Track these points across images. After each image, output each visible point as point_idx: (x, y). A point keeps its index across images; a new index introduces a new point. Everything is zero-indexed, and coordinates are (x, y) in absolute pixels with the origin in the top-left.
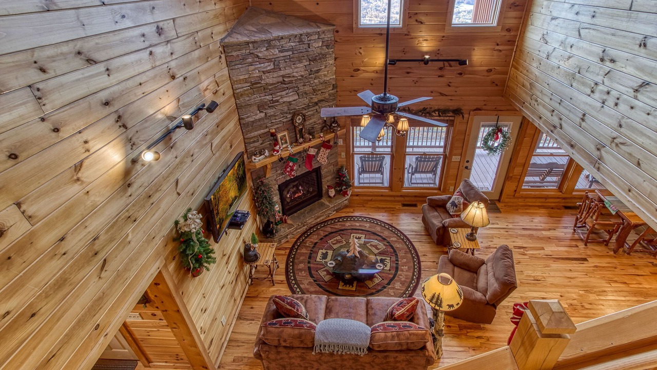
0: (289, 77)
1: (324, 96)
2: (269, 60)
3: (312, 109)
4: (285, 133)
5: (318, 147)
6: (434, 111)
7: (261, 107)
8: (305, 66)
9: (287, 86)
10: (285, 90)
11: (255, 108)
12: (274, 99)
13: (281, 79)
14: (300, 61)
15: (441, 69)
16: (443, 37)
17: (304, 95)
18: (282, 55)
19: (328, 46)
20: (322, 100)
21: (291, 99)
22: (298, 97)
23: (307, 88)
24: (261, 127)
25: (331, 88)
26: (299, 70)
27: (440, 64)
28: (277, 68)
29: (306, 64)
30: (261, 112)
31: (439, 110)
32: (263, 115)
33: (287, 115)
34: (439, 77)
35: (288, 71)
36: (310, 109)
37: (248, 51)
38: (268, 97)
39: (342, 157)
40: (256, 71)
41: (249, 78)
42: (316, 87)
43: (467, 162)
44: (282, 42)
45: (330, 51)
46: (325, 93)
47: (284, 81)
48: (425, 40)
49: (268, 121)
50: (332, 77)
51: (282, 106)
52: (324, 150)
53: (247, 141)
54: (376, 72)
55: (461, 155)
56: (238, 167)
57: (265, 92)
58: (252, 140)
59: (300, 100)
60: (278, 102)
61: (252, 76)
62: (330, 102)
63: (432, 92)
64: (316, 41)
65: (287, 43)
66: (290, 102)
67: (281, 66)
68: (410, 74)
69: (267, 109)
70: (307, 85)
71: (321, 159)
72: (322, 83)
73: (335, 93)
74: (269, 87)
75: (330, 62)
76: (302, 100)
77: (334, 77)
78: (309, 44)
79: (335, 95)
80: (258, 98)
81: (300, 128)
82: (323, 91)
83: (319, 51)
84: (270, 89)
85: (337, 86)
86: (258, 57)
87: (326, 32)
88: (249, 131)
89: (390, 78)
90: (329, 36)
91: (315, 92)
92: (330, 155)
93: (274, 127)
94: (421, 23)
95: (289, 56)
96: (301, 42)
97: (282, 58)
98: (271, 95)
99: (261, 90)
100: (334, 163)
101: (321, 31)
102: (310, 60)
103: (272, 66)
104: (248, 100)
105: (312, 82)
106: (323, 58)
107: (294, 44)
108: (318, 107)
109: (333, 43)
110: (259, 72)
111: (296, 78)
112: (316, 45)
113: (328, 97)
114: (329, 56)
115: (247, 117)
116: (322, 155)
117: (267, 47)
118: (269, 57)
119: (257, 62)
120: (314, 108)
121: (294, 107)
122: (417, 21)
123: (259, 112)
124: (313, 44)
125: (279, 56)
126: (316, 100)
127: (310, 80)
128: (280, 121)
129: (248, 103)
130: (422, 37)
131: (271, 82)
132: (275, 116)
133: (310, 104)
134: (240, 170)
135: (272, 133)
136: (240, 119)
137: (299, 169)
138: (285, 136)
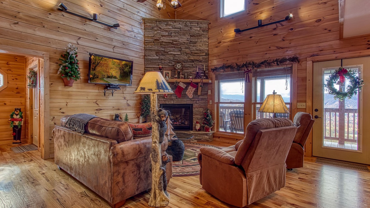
0: (176, 41)
1: (199, 58)
2: (166, 31)
3: (190, 63)
4: (169, 72)
5: (188, 84)
6: (273, 62)
7: (157, 53)
8: (188, 38)
9: (174, 46)
10: (173, 48)
11: (154, 53)
12: (165, 51)
13: (171, 41)
14: (184, 35)
15: (275, 29)
16: (273, 7)
17: (184, 53)
18: (173, 29)
19: (203, 31)
20: (197, 60)
21: (176, 53)
22: (180, 54)
23: (187, 50)
24: (155, 64)
25: (204, 54)
26: (184, 39)
27: (274, 26)
28: (170, 35)
29: (188, 37)
30: (157, 56)
31: (277, 60)
32: (157, 57)
33: (172, 62)
34: (274, 35)
35: (176, 38)
36: (188, 63)
37: (156, 25)
38: (162, 49)
39: (210, 104)
40: (158, 34)
41: (153, 37)
42: (193, 51)
43: (316, 110)
44: (175, 24)
45: (205, 33)
46: (199, 56)
47: (173, 43)
48: (260, 13)
49: (160, 62)
50: (205, 48)
51: (169, 56)
52: (192, 88)
53: (146, 69)
54: (231, 41)
55: (305, 102)
56: (125, 64)
57: (161, 46)
58: (148, 69)
59: (182, 56)
60: (168, 53)
61: (155, 36)
62: (203, 63)
63: (270, 47)
64: (196, 26)
65: (177, 24)
66: (175, 55)
67: (172, 35)
68: (252, 38)
69: (161, 55)
70: (188, 49)
71: (189, 94)
72: (198, 50)
73: (207, 58)
74: (164, 44)
75: (205, 39)
76: (183, 56)
77: (207, 49)
78: (191, 27)
79: (207, 59)
80: (156, 48)
81: (178, 71)
82: (198, 54)
83: (197, 32)
84: (164, 45)
85: (209, 54)
86: (160, 28)
87: (202, 23)
88: (148, 64)
89: (239, 43)
90: (205, 26)
91: (192, 54)
92: (201, 99)
93: (163, 66)
94: (257, 4)
95: (178, 31)
96: (186, 26)
97: (174, 31)
98: (164, 48)
99: (159, 44)
100: (204, 107)
101: (200, 22)
102: (191, 36)
103: (167, 34)
104: (151, 48)
105: (191, 48)
106: (200, 36)
107: (182, 26)
108: (194, 64)
109: (207, 29)
110: (159, 35)
111: (180, 43)
112: (196, 29)
113: (202, 59)
114: (204, 36)
115: (148, 56)
116: (189, 91)
117: (166, 25)
118: (166, 29)
119: (159, 30)
120: (191, 63)
121: (177, 58)
122: (254, 4)
123: (156, 55)
124: (194, 28)
125: (172, 30)
126: (192, 58)
127: (189, 46)
128: (167, 64)
129: (151, 49)
130: (258, 12)
131: (165, 41)
132: (164, 60)
133: (188, 60)
134: (127, 68)
135: (160, 67)
136: (144, 56)
137: (176, 100)
138: (168, 73)
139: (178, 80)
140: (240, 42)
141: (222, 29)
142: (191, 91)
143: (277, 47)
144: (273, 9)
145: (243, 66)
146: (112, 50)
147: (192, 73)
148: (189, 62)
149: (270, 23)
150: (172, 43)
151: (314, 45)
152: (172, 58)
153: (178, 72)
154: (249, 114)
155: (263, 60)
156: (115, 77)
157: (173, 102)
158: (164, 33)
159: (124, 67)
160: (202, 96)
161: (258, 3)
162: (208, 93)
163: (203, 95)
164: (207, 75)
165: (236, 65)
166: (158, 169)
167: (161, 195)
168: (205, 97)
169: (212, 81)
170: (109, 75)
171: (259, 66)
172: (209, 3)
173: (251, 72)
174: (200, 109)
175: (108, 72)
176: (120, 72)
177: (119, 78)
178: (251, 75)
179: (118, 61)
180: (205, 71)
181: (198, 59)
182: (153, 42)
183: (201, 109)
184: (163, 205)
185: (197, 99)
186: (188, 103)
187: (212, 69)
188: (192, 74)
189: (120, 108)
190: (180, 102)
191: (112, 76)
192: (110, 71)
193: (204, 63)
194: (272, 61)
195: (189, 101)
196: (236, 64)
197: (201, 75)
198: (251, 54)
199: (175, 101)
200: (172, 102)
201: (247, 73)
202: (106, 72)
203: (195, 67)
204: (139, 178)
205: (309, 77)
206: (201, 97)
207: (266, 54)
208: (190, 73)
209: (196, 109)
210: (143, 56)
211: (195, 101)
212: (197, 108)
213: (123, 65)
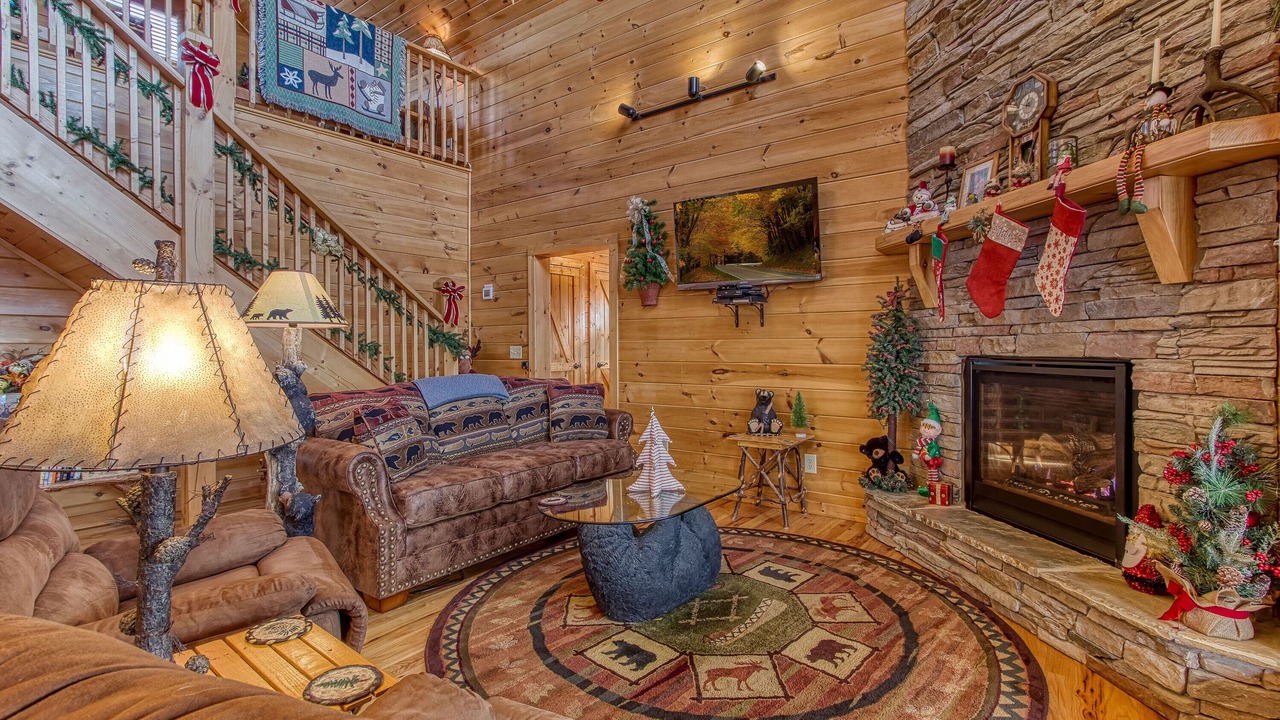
21: (1018, 33)
22: (1046, 17)
52: (1062, 238)
56: (782, 201)
59: (1054, 27)
60: (985, 55)
66: (1017, 45)
71: (1049, 288)
76: (1064, 22)
88: (917, 158)
92: (1200, 320)
100: (1226, 386)
116: (1049, 266)
133: (1095, 33)
134: (793, 213)
139: (991, 206)
142: (1060, 261)
146: (757, 164)
156: (751, 258)
157: (1011, 348)
159: (780, 210)
160: (1207, 291)
163: (1224, 275)
168: (1245, 293)
170: (730, 253)
174: (1197, 404)
175: (726, 243)
176: (766, 236)
177: (766, 258)
179: (756, 196)
183: (1206, 403)
185: (1160, 323)
186: (1095, 354)
190: (1048, 346)
191: (741, 254)
192: (731, 239)
195: (1101, 340)
202: (720, 243)
206: (1199, 299)
209: (1162, 402)
211: (1150, 337)
212: (1172, 395)
213: (774, 205)
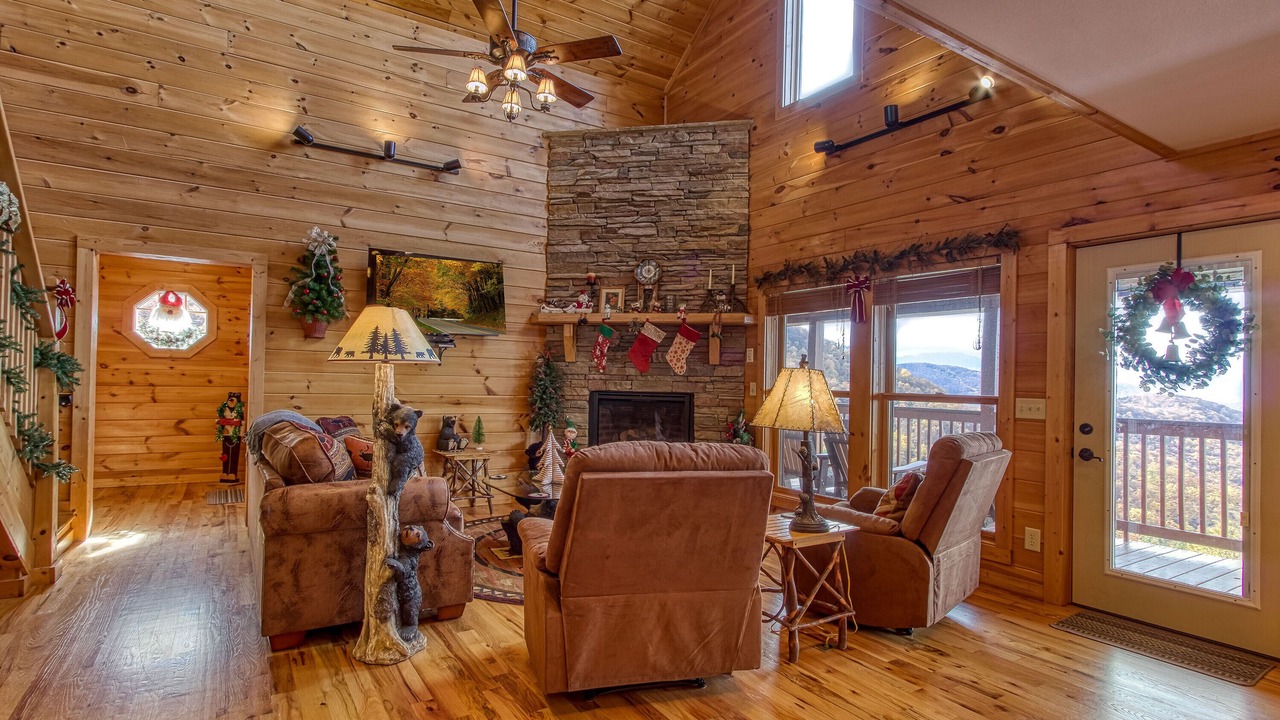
0: (643, 195)
1: (716, 243)
2: (613, 165)
3: (685, 262)
4: (617, 291)
5: (672, 330)
6: (937, 250)
7: (585, 234)
8: (680, 182)
9: (637, 209)
10: (632, 216)
11: (575, 233)
12: (609, 226)
13: (628, 195)
14: (669, 171)
15: (944, 133)
16: (940, 57)
17: (669, 231)
18: (634, 158)
19: (732, 155)
20: (710, 251)
21: (640, 232)
22: (655, 232)
23: (678, 221)
24: (577, 267)
25: (734, 230)
26: (666, 186)
27: (941, 122)
28: (624, 178)
29: (681, 179)
30: (584, 243)
31: (948, 245)
32: (585, 248)
33: (628, 260)
34: (942, 155)
35: (644, 185)
36: (679, 262)
37: (581, 149)
38: (598, 220)
39: (751, 394)
40: (587, 177)
41: (574, 185)
42: (697, 223)
43: (1086, 429)
44: (640, 141)
45: (737, 162)
46: (717, 238)
47: (633, 200)
48: (901, 82)
49: (592, 260)
50: (738, 211)
51: (621, 241)
52: (684, 341)
53: (551, 283)
54: (813, 183)
55: (1042, 394)
56: (480, 272)
57: (597, 213)
58: (557, 284)
59: (660, 240)
60: (616, 232)
61: (579, 183)
62: (729, 258)
63: (928, 199)
64: (706, 142)
65: (648, 142)
66: (637, 237)
67: (631, 175)
68: (876, 168)
69: (595, 241)
70: (680, 215)
71: (675, 360)
72: (712, 218)
73: (742, 243)
74: (604, 205)
75: (737, 182)
76: (665, 240)
77: (746, 211)
78: (691, 146)
79: (742, 247)
80: (582, 219)
81: (647, 287)
82: (713, 232)
83: (712, 160)
84: (605, 208)
85: (749, 229)
86: (595, 158)
87: (730, 129)
88: (556, 268)
89: (837, 189)
90: (737, 137)
91: (694, 230)
92: (721, 379)
93: (599, 274)
94: (891, 50)
95: (650, 162)
96: (675, 142)
97: (635, 164)
98: (605, 218)
99: (590, 207)
100: (730, 403)
101: (719, 126)
102: (691, 174)
103: (615, 173)
104: (567, 219)
105: (690, 212)
106: (720, 172)
107: (662, 145)
108: (698, 262)
109: (746, 149)
110: (592, 179)
111: (656, 199)
112: (707, 149)
113: (726, 247)
114: (735, 170)
115: (557, 245)
116: (676, 352)
117: (613, 145)
118: (613, 160)
119: (592, 165)
120: (690, 262)
121: (644, 248)
122: (881, 50)
123: (580, 242)
124: (701, 148)
125: (630, 160)
126: (693, 246)
127: (685, 208)
128: (614, 266)
129: (566, 222)
130: (895, 78)
131: (607, 196)
132: (606, 256)
133: (681, 252)
134: (489, 283)
135: (589, 278)
136: (548, 245)
137: (640, 378)
138: (616, 295)
139: (642, 317)
140: (841, 184)
141: (787, 144)
142: (683, 351)
143: (951, 197)
144: (941, 61)
145: (844, 268)
146: (440, 235)
147: (694, 292)
148: (683, 259)
149: (931, 111)
150: (631, 202)
151: (1076, 184)
152: (628, 248)
153: (645, 290)
154: (862, 435)
155: (905, 246)
156: (454, 314)
158: (605, 171)
159: (479, 279)
160: (724, 368)
161: (893, 46)
162: (745, 359)
163: (730, 363)
164: (740, 298)
165: (823, 264)
166: (378, 563)
167: (382, 634)
168: (737, 371)
169: (756, 319)
170: (434, 308)
171: (892, 264)
172: (754, 61)
173: (868, 288)
174: (719, 410)
175: (430, 299)
176: (467, 298)
177: (467, 316)
178: (868, 296)
179: (459, 263)
180: (733, 287)
181: (715, 245)
182: (574, 202)
183: (722, 409)
184: (384, 659)
185: (708, 379)
186: (678, 391)
187: (757, 281)
188: (692, 298)
189: (462, 401)
190: (652, 387)
191: (444, 310)
192: (435, 296)
193: (733, 259)
194: (933, 247)
195: (680, 384)
196: (825, 260)
197: (718, 297)
198: (872, 225)
199: (635, 383)
200: (627, 387)
201: (856, 292)
202: (424, 299)
203: (703, 273)
204: (346, 584)
205: (1057, 301)
206: (721, 371)
207: (917, 221)
208: (684, 293)
209: (705, 410)
210: (542, 247)
211: (702, 384)
212: (709, 407)
213: (474, 274)
